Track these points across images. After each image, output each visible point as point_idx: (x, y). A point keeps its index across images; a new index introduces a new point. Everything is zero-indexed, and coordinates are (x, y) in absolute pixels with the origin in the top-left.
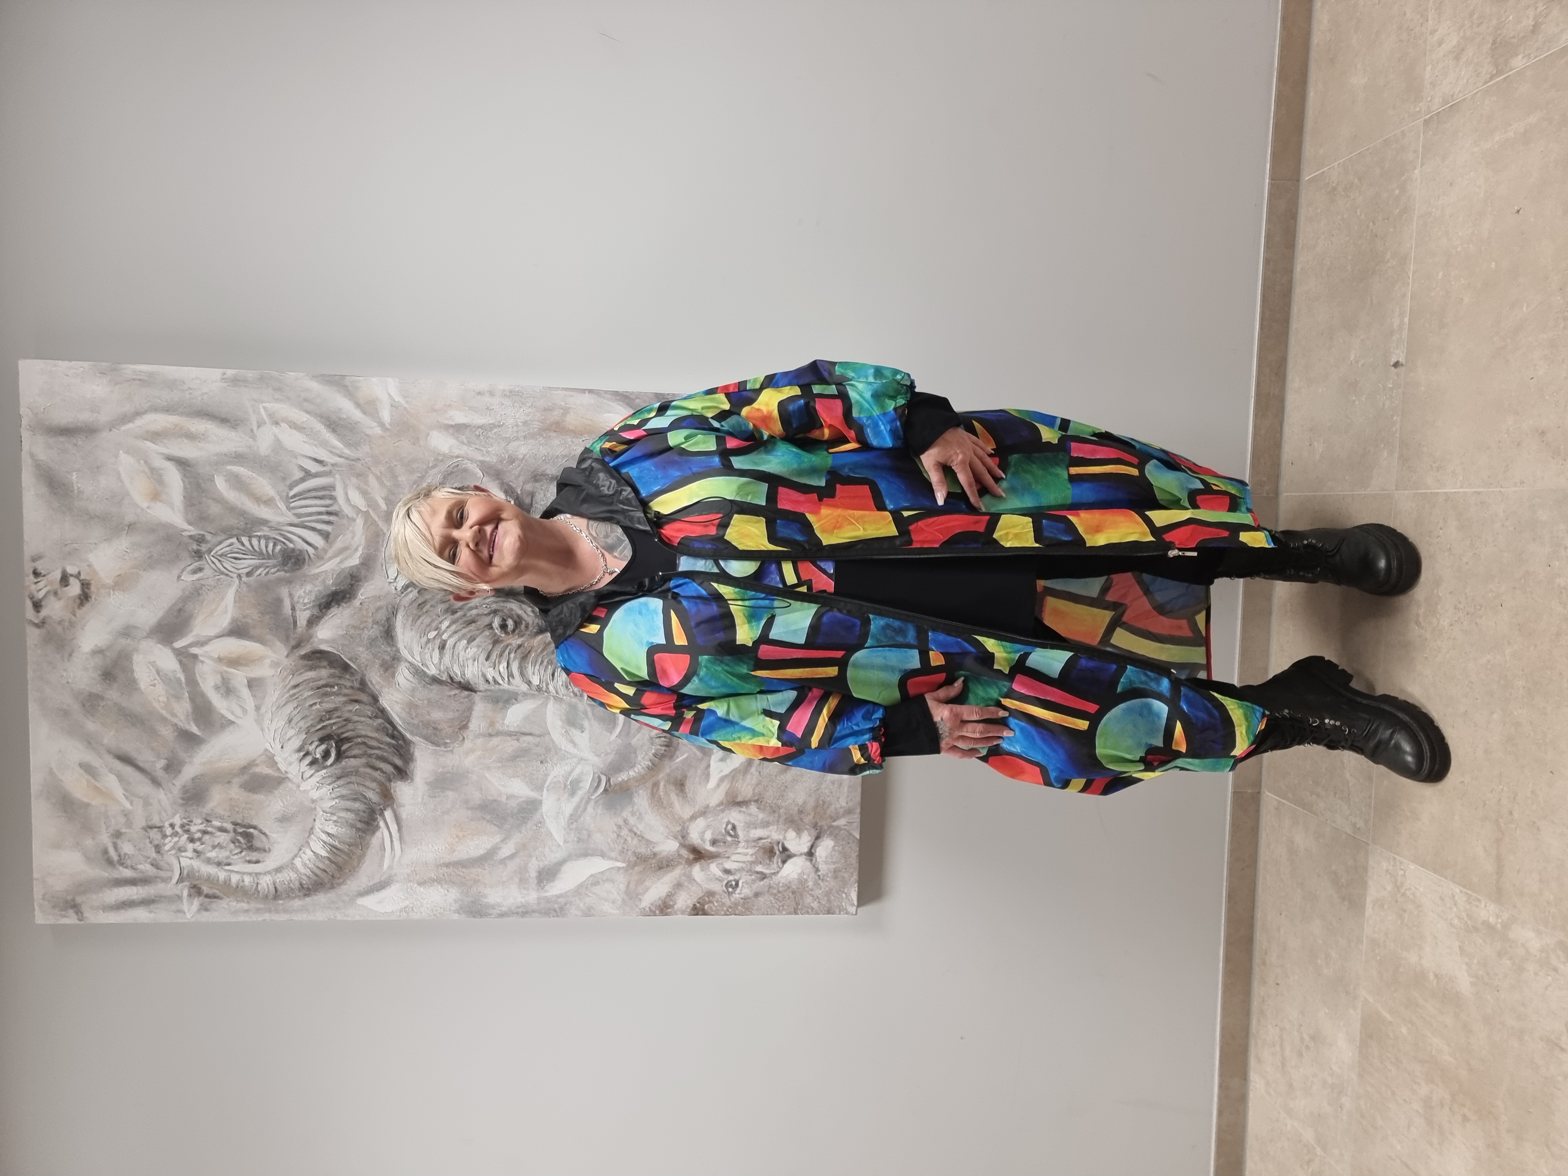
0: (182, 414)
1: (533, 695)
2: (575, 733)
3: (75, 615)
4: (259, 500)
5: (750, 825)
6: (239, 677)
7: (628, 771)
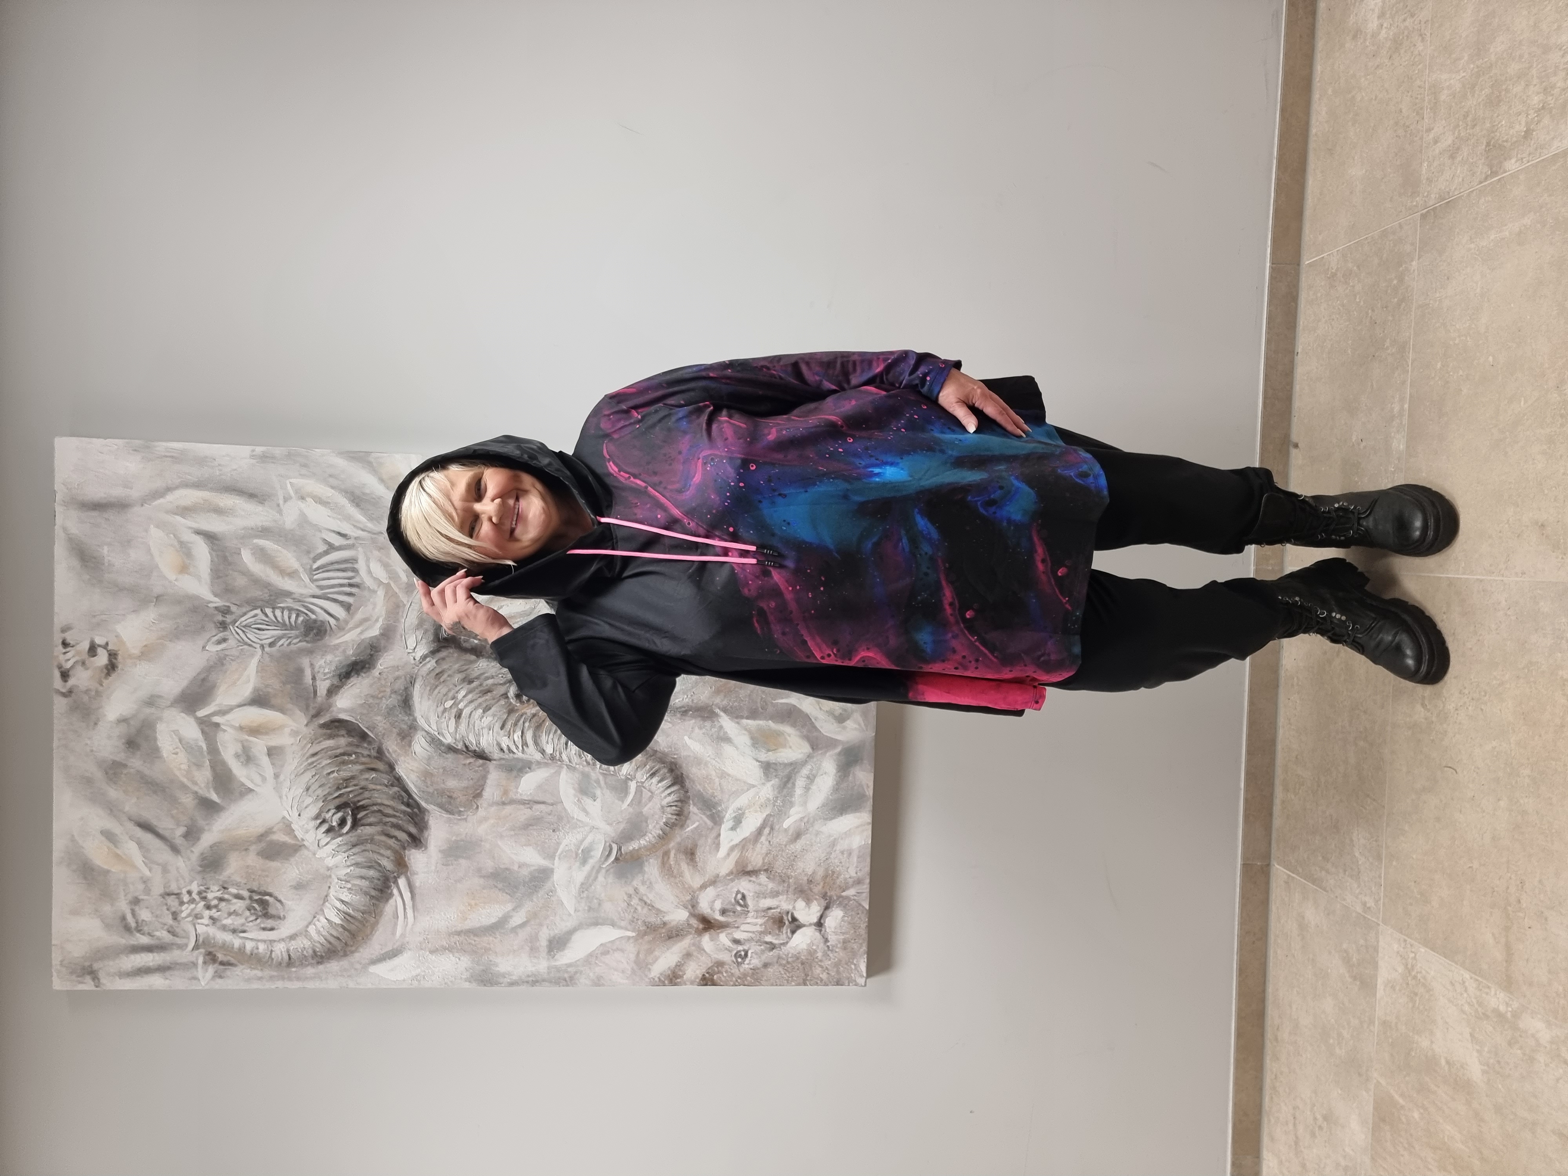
0: (212, 490)
1: (546, 764)
2: (587, 802)
3: (101, 685)
4: (283, 572)
5: (759, 895)
6: (259, 745)
7: (639, 840)
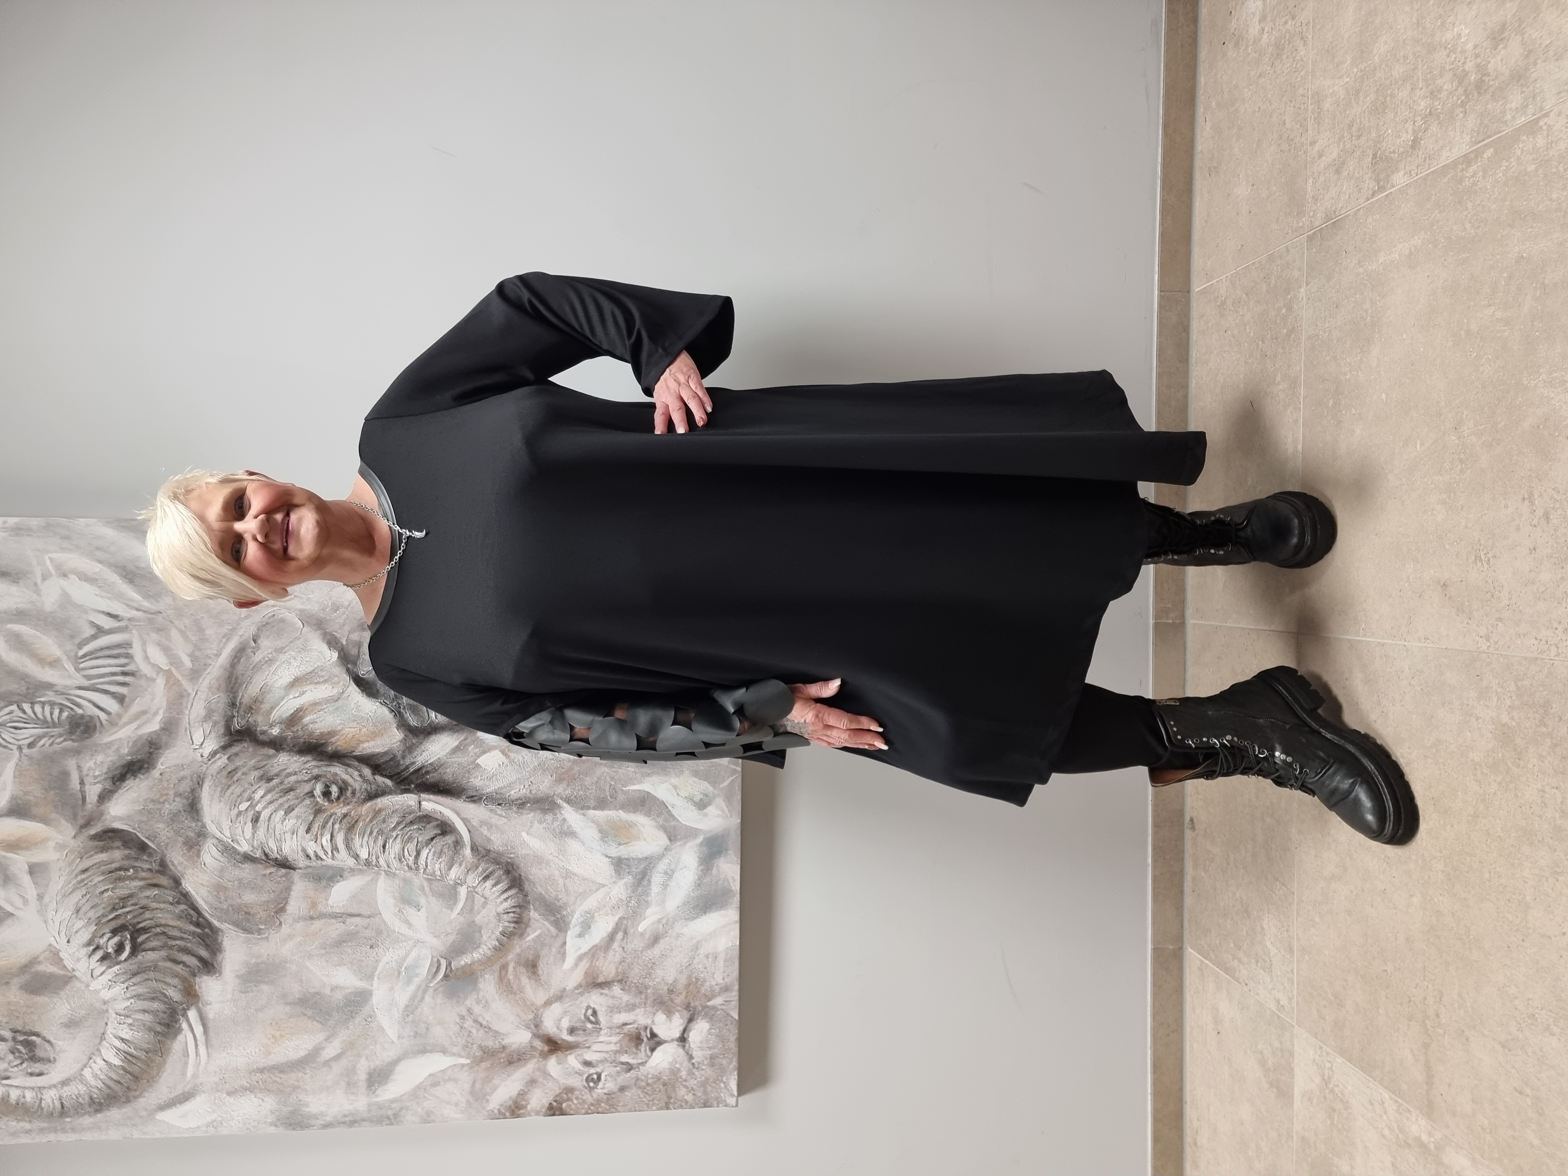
1: (361, 871)
2: (410, 911)
4: (43, 661)
5: (613, 1009)
6: (19, 862)
7: (471, 953)
